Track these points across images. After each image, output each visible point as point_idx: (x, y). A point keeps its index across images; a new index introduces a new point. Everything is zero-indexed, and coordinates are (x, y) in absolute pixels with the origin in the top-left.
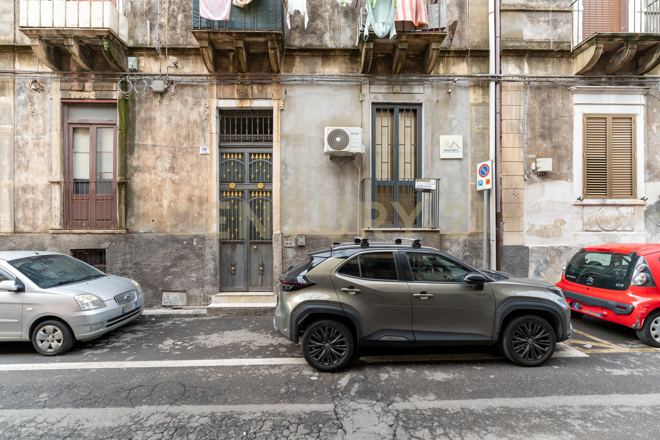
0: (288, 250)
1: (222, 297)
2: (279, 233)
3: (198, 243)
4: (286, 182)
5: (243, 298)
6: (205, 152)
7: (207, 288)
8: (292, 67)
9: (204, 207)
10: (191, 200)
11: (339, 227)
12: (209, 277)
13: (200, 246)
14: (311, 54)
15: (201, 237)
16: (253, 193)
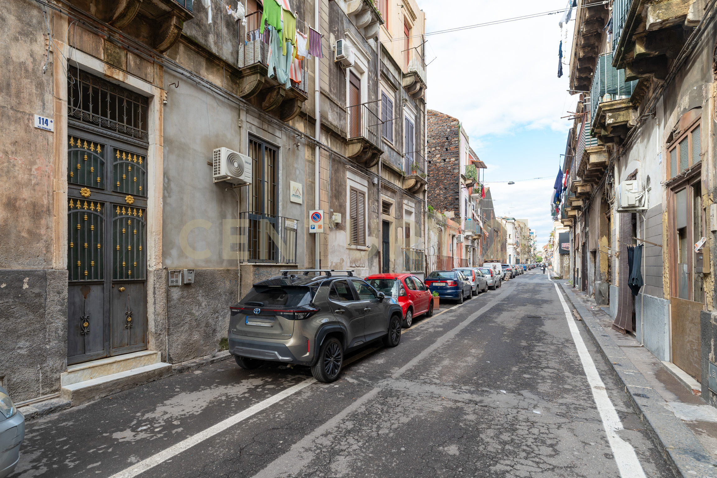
0: (173, 290)
1: (80, 373)
2: (161, 267)
3: (31, 285)
4: (169, 200)
5: (115, 365)
6: (45, 126)
7: (51, 363)
8: (176, 55)
9: (43, 222)
10: (15, 207)
11: (221, 261)
12: (53, 344)
13: (37, 290)
14: (197, 50)
15: (38, 275)
16: (118, 208)
